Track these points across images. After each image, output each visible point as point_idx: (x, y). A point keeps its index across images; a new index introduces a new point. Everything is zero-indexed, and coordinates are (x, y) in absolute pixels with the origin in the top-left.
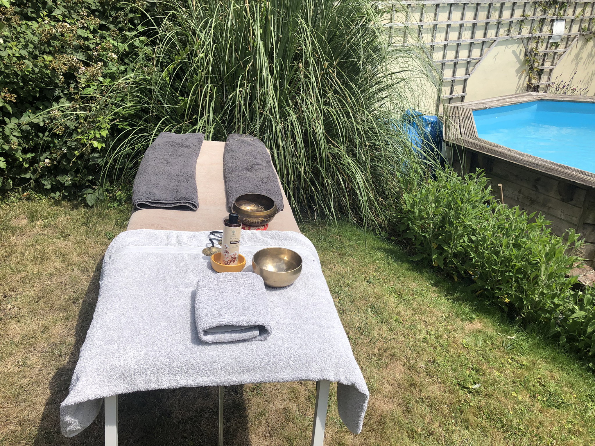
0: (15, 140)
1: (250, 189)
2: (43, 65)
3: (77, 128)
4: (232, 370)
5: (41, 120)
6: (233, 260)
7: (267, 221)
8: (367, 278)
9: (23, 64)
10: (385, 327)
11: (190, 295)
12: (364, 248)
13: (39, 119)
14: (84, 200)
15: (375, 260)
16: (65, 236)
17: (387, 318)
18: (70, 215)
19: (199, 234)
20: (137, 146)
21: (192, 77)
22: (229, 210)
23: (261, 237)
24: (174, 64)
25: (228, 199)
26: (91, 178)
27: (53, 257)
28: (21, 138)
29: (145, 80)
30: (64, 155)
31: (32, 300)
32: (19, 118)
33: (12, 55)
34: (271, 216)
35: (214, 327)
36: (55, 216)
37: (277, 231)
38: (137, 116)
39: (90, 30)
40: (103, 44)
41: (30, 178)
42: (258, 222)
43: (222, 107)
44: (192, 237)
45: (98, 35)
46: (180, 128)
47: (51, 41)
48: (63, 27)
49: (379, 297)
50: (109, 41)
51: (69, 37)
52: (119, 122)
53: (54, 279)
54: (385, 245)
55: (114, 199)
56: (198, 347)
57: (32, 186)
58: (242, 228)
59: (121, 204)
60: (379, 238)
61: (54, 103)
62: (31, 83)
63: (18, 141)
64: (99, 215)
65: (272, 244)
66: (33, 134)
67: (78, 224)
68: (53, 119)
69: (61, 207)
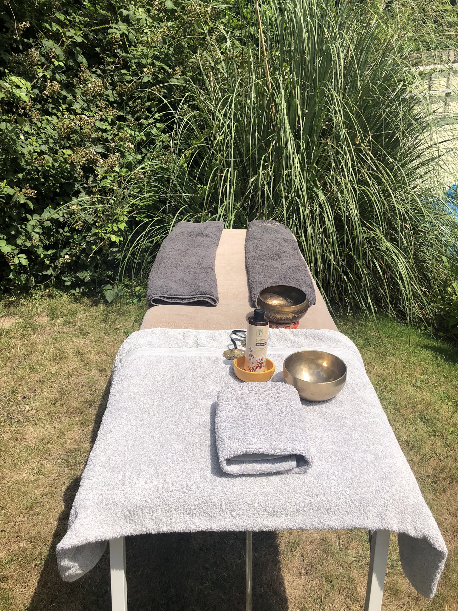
0: (37, 236)
1: (276, 280)
2: (63, 160)
3: (95, 222)
4: (262, 512)
5: (61, 215)
6: (260, 365)
7: (298, 318)
8: (414, 382)
9: (43, 160)
10: (439, 442)
11: (210, 409)
12: (407, 346)
13: (58, 214)
14: (103, 296)
15: (421, 361)
16: (85, 334)
17: (441, 430)
18: (90, 312)
19: (220, 333)
20: (155, 238)
21: (211, 161)
22: (253, 306)
23: (292, 337)
24: (191, 150)
25: (250, 292)
26: (110, 273)
27: (71, 356)
28: (42, 234)
29: (162, 168)
30: (83, 251)
31: (49, 402)
32: (40, 215)
33: (32, 151)
34: (303, 311)
35: (239, 456)
36: (75, 313)
37: (311, 330)
38: (155, 207)
39: (108, 123)
40: (120, 134)
41: (52, 275)
42: (287, 319)
43: (243, 193)
44: (212, 337)
45: (116, 127)
46: (199, 218)
47: (71, 136)
48: (81, 119)
49: (428, 405)
50: (126, 131)
51: (87, 129)
52: (137, 214)
53: (71, 380)
54: (433, 343)
55: (133, 295)
56: (220, 479)
57: (53, 283)
58: (270, 327)
59: (140, 299)
60: (424, 335)
61: (73, 198)
62: (51, 178)
63: (40, 237)
64: (119, 312)
65: (306, 347)
66: (54, 230)
67: (97, 321)
68: (72, 214)
69: (81, 304)
